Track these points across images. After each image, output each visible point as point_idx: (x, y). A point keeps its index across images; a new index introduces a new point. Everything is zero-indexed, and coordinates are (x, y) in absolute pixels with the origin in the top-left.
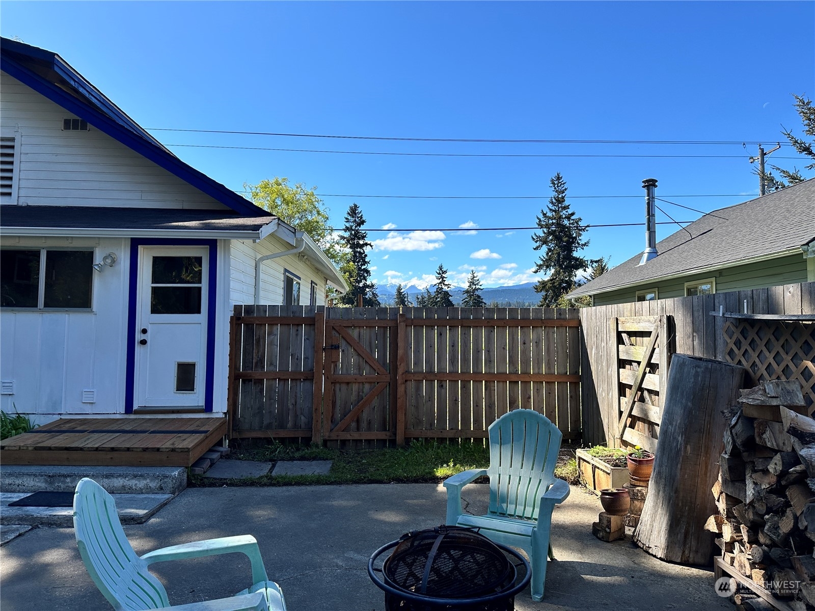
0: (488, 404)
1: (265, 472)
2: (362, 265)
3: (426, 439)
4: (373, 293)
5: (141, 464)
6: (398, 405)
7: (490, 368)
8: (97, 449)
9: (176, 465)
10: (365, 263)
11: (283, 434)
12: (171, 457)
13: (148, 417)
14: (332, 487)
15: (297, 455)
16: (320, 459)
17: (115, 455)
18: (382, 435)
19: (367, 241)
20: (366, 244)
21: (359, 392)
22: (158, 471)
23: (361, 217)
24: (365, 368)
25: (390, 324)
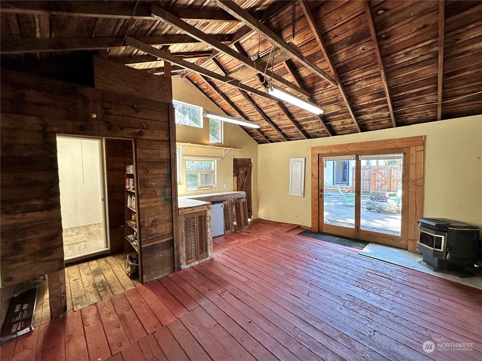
6: (391, 186)
21: (381, 183)
24: (383, 178)
25: (389, 169)
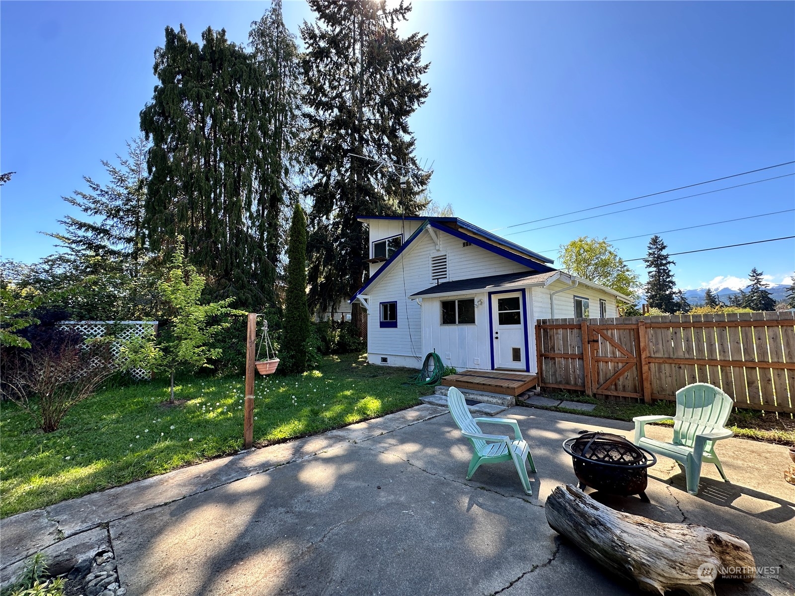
0: (725, 383)
1: (556, 404)
2: (667, 278)
3: (669, 401)
4: (681, 297)
5: (495, 392)
6: (644, 377)
7: (724, 356)
8: (478, 384)
9: (509, 395)
10: (669, 276)
11: (568, 387)
12: (508, 391)
13: (501, 372)
14: (590, 417)
15: (575, 399)
16: (589, 403)
17: (484, 386)
18: (634, 395)
19: (669, 260)
20: (669, 263)
21: (615, 368)
22: (501, 396)
23: (663, 244)
24: (618, 354)
25: (634, 327)
